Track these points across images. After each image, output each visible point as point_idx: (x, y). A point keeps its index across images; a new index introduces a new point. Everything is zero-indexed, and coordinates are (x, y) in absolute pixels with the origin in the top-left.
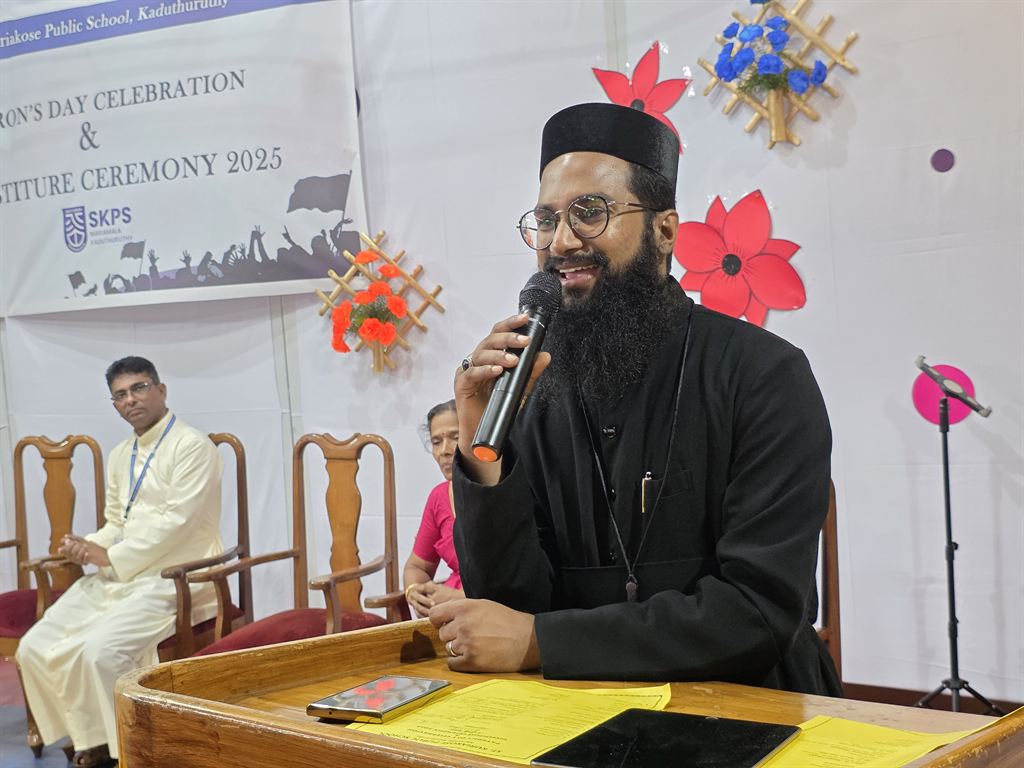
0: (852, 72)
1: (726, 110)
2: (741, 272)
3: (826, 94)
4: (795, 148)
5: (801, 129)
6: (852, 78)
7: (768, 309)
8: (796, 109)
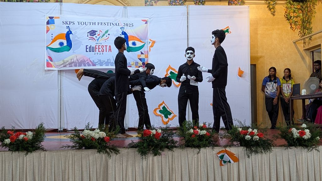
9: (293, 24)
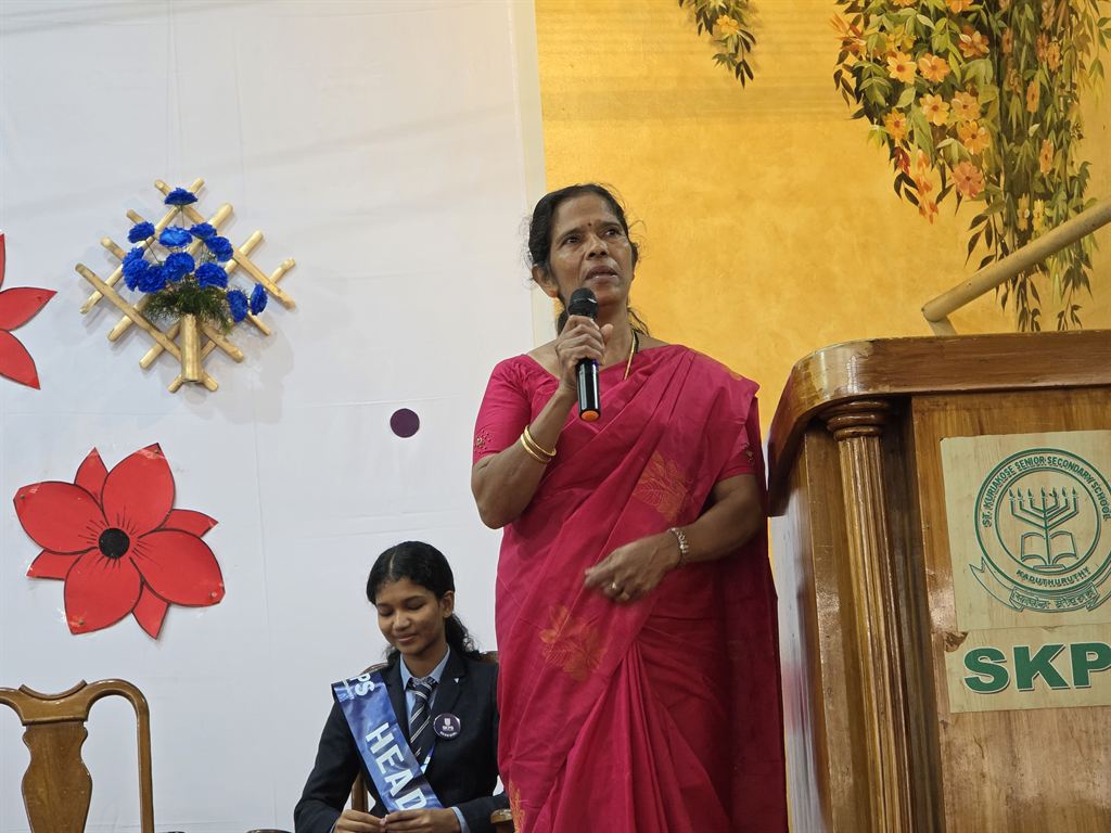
0: (288, 306)
1: (113, 336)
2: (129, 553)
3: (253, 330)
4: (210, 396)
5: (219, 370)
6: (287, 313)
7: (169, 606)
8: (210, 345)
9: (915, 153)
